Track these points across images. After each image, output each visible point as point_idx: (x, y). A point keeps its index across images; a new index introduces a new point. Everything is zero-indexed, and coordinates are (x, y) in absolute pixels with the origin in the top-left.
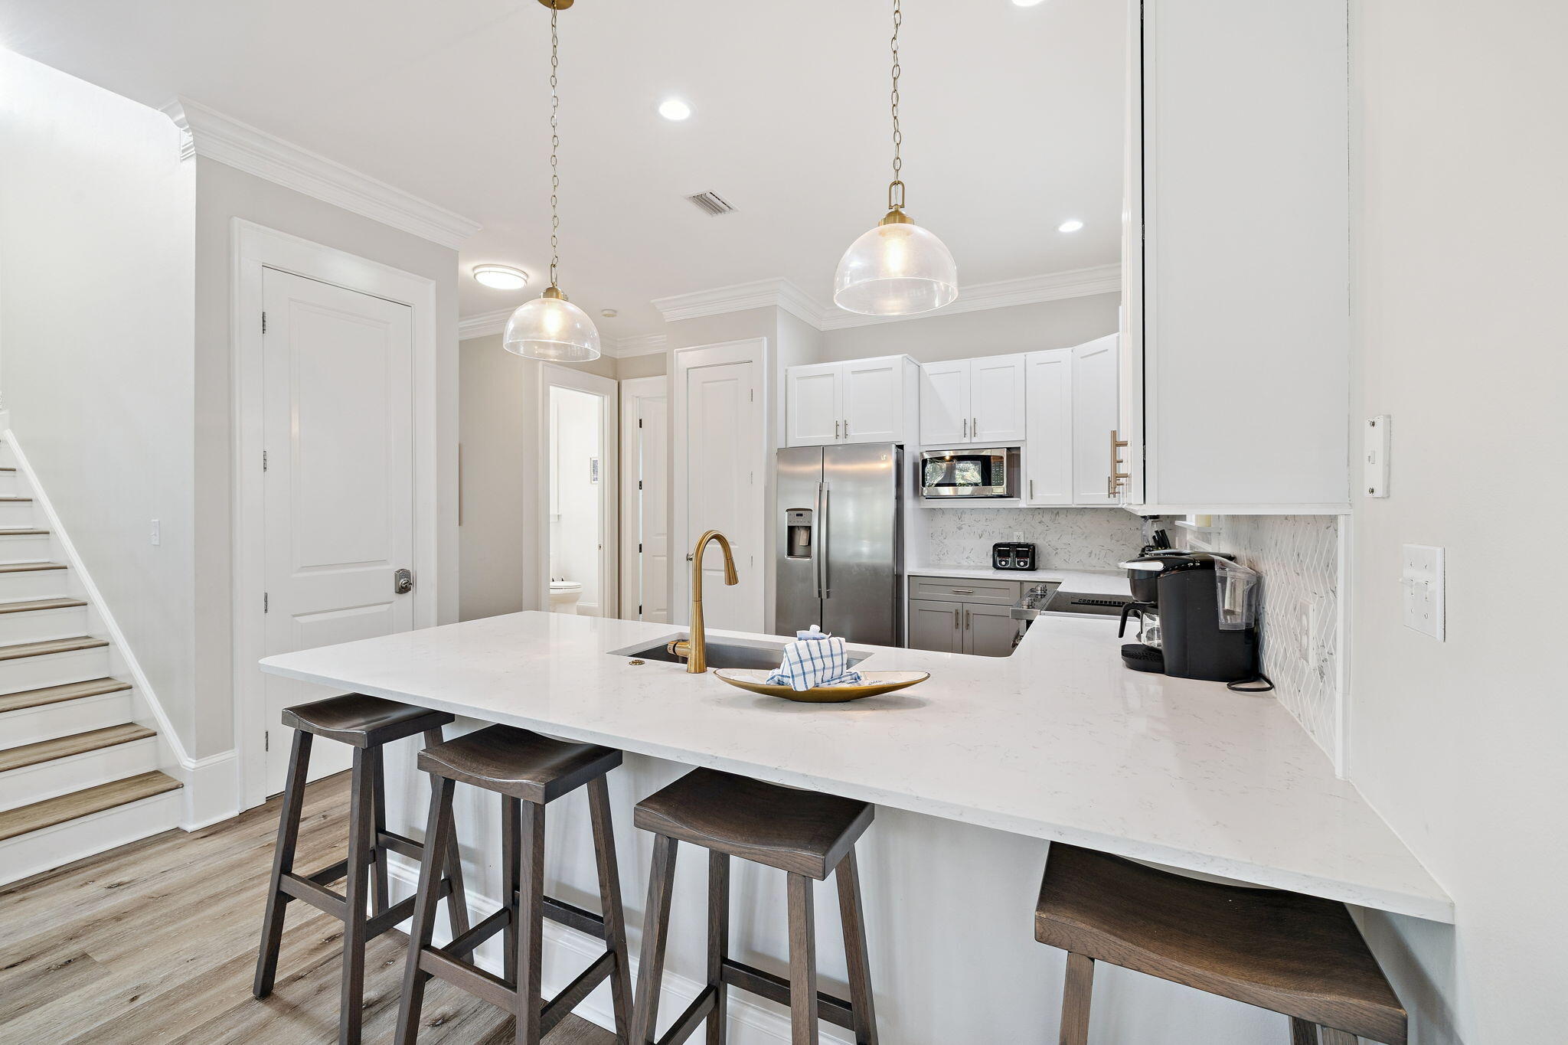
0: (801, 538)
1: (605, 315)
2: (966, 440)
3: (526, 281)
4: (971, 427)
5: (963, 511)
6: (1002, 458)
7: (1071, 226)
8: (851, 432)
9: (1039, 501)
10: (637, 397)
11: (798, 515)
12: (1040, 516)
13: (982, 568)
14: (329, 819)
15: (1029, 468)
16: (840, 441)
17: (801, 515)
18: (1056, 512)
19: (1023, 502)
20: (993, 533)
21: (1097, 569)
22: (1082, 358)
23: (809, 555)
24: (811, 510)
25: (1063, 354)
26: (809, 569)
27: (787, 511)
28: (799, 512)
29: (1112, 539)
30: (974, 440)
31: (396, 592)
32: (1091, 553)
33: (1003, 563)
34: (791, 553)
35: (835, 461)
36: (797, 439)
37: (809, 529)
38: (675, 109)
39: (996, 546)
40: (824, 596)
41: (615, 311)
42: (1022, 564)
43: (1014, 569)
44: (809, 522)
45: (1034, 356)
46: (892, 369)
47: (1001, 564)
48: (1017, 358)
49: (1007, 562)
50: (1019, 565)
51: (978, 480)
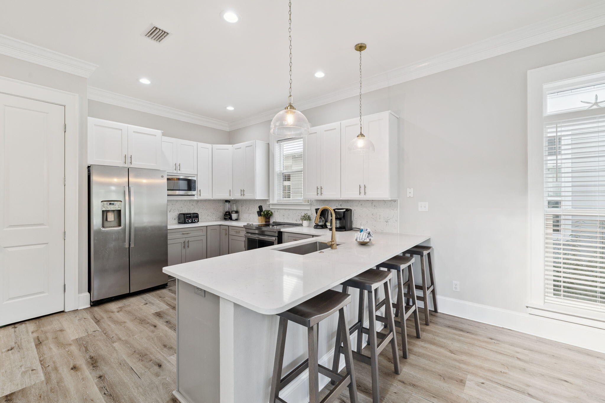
0: (110, 217)
2: (175, 172)
4: (178, 167)
8: (133, 162)
9: (201, 198)
11: (110, 204)
13: (173, 224)
15: (199, 185)
16: (126, 166)
17: (113, 204)
19: (197, 197)
22: (216, 149)
23: (119, 225)
24: (121, 201)
25: (209, 146)
26: (119, 233)
27: (102, 202)
28: (111, 202)
30: (179, 172)
34: (103, 226)
35: (136, 176)
36: (94, 160)
37: (118, 211)
40: (132, 246)
43: (192, 222)
44: (119, 207)
45: (200, 144)
46: (156, 135)
47: (188, 221)
48: (194, 143)
49: (190, 220)
50: (195, 221)
51: (186, 189)
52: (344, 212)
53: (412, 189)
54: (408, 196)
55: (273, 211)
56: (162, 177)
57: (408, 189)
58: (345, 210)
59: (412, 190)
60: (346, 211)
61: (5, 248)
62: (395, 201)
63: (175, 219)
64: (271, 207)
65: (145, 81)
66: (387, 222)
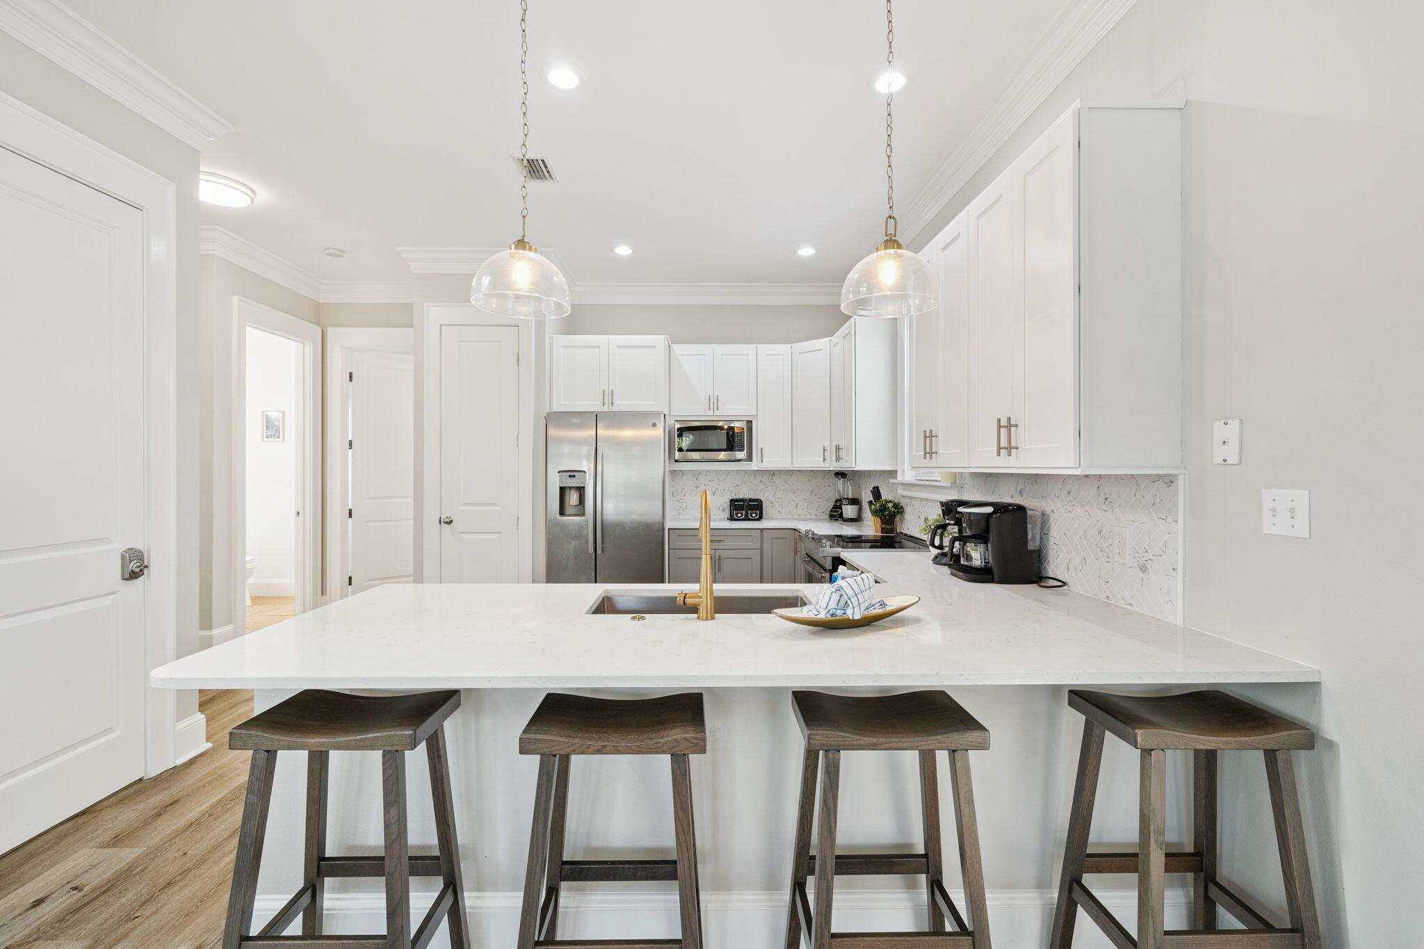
0: (573, 498)
1: (330, 255)
2: (710, 413)
3: (252, 200)
4: (714, 402)
5: (699, 473)
6: (743, 429)
7: (806, 252)
8: (617, 402)
9: (766, 466)
10: (347, 348)
11: (570, 476)
12: (761, 477)
13: (720, 520)
14: (86, 889)
15: (760, 438)
16: (606, 409)
17: (574, 476)
18: (772, 473)
19: (754, 466)
20: (724, 490)
21: (802, 517)
22: (800, 353)
23: (583, 514)
24: (584, 472)
25: (784, 349)
26: (581, 527)
27: (559, 472)
28: (572, 474)
29: (812, 494)
30: (717, 413)
31: (124, 579)
32: (797, 505)
33: (739, 515)
34: (562, 513)
35: (608, 427)
36: (561, 404)
37: (581, 490)
38: (563, 77)
39: (732, 501)
40: (599, 551)
41: (342, 251)
42: (754, 515)
43: (747, 519)
44: (582, 483)
45: (764, 348)
46: (655, 347)
47: (737, 516)
48: (751, 348)
49: (742, 514)
50: (751, 516)
51: (725, 447)
52: (990, 515)
53: (1234, 425)
54: (1218, 460)
55: (903, 503)
56: (654, 425)
57: (1218, 425)
58: (990, 510)
59: (1233, 429)
60: (995, 512)
61: (460, 533)
62: (1170, 480)
63: (724, 510)
64: (900, 492)
65: (624, 250)
66: (1143, 569)
